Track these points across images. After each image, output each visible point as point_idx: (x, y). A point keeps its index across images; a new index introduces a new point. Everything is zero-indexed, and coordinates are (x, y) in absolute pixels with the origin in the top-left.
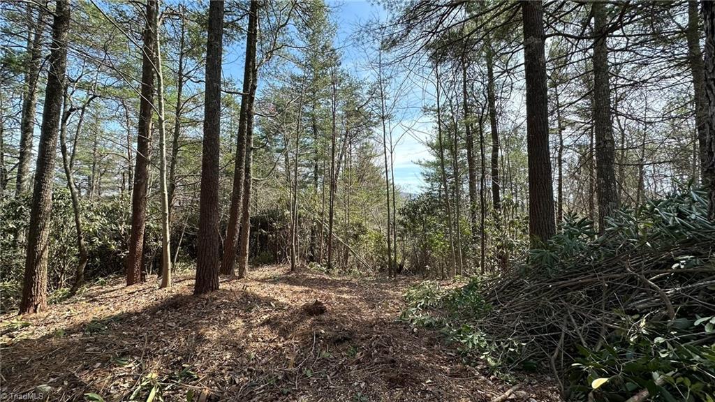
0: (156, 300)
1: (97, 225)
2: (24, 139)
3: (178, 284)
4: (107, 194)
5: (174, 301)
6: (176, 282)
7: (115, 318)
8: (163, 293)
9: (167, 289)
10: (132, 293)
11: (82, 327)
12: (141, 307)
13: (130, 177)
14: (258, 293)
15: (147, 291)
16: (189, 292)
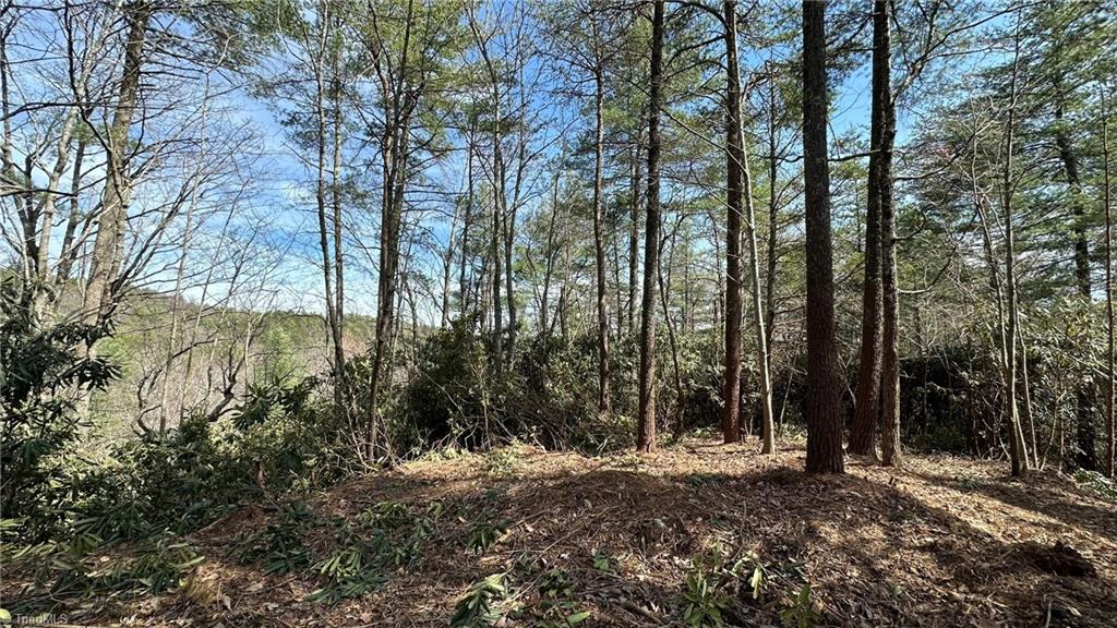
0: (758, 467)
1: (692, 365)
2: (632, 276)
3: (785, 453)
4: (700, 328)
5: (778, 474)
6: (783, 450)
7: (714, 476)
8: (765, 461)
9: (772, 456)
10: (731, 453)
11: (685, 478)
12: (739, 472)
13: (722, 306)
14: (921, 498)
15: (747, 454)
16: (799, 467)
